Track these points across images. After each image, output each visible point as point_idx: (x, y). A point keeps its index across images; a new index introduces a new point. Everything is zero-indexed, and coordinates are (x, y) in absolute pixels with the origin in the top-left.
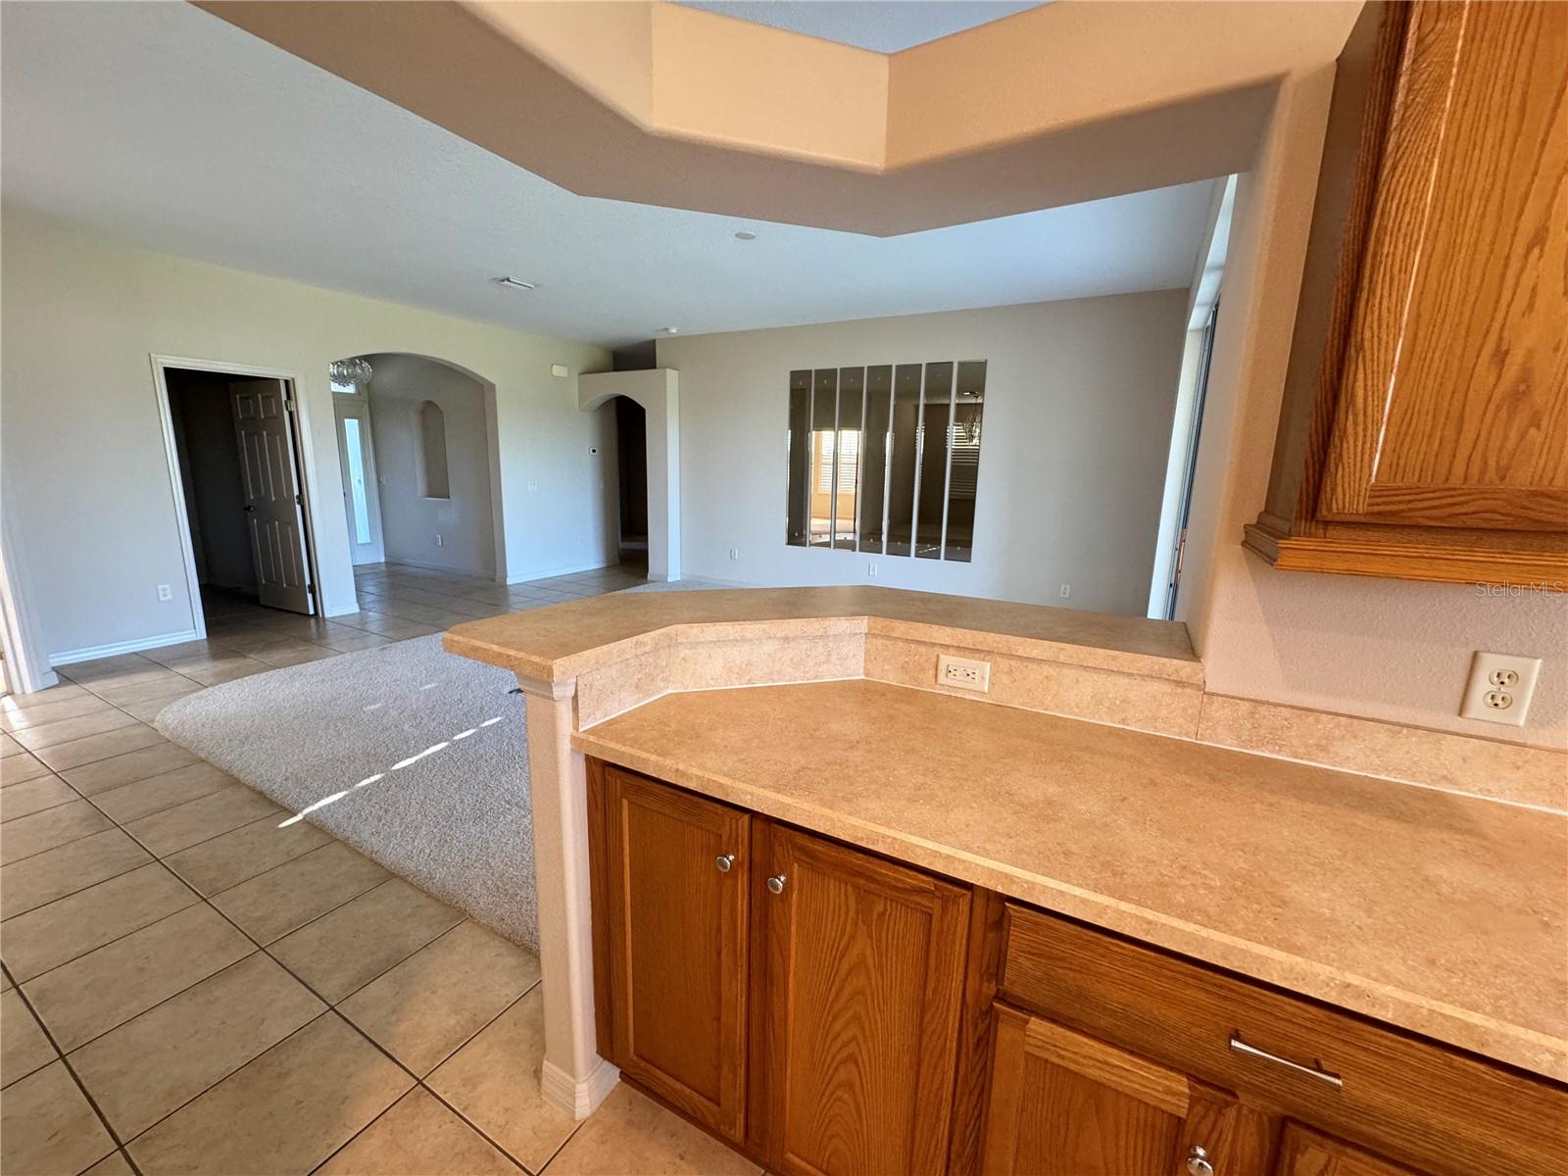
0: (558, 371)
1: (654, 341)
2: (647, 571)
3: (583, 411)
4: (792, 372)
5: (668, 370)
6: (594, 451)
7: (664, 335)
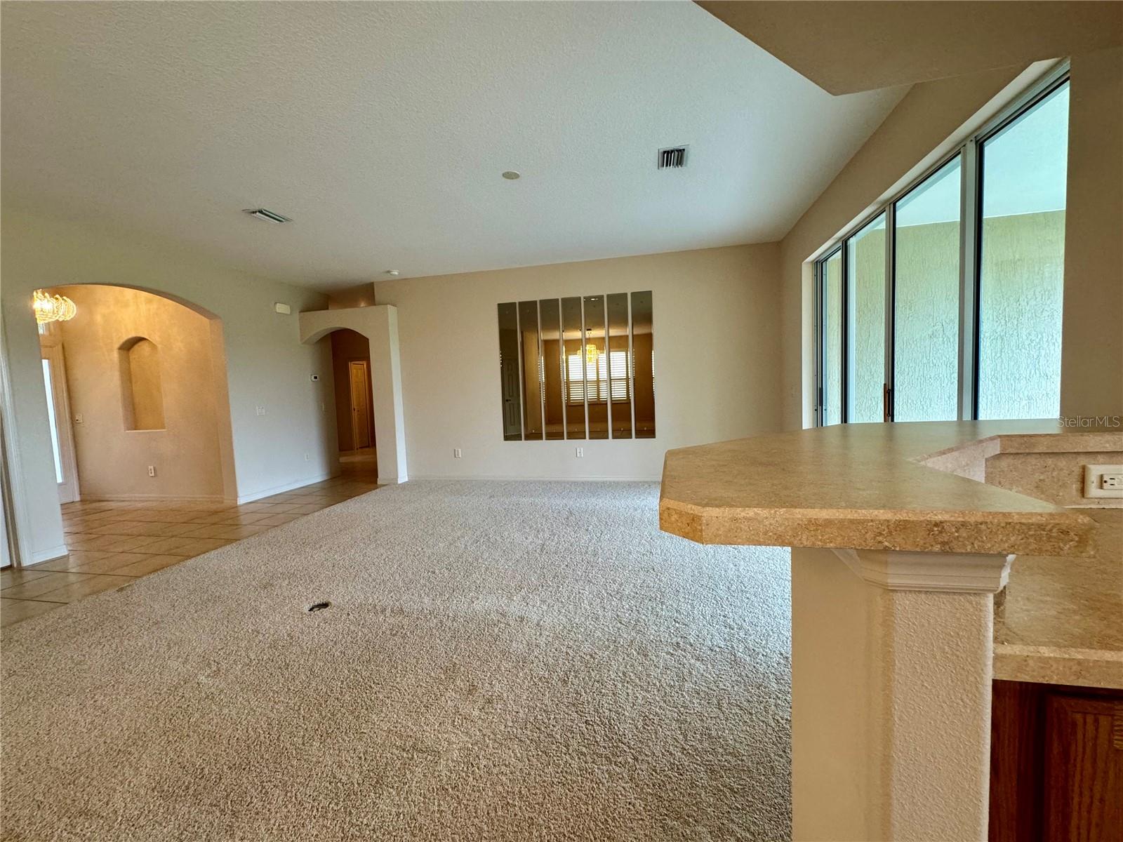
0: (281, 308)
1: (373, 283)
2: (377, 477)
3: (304, 343)
4: (499, 305)
5: (388, 306)
6: (316, 378)
7: (386, 277)
